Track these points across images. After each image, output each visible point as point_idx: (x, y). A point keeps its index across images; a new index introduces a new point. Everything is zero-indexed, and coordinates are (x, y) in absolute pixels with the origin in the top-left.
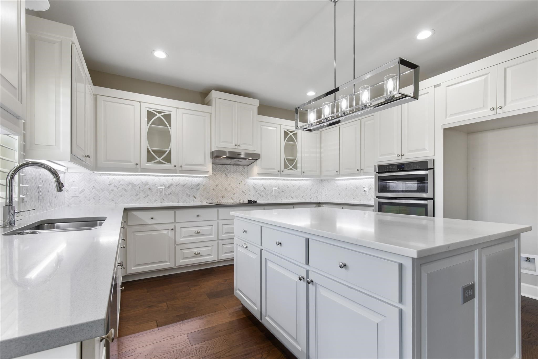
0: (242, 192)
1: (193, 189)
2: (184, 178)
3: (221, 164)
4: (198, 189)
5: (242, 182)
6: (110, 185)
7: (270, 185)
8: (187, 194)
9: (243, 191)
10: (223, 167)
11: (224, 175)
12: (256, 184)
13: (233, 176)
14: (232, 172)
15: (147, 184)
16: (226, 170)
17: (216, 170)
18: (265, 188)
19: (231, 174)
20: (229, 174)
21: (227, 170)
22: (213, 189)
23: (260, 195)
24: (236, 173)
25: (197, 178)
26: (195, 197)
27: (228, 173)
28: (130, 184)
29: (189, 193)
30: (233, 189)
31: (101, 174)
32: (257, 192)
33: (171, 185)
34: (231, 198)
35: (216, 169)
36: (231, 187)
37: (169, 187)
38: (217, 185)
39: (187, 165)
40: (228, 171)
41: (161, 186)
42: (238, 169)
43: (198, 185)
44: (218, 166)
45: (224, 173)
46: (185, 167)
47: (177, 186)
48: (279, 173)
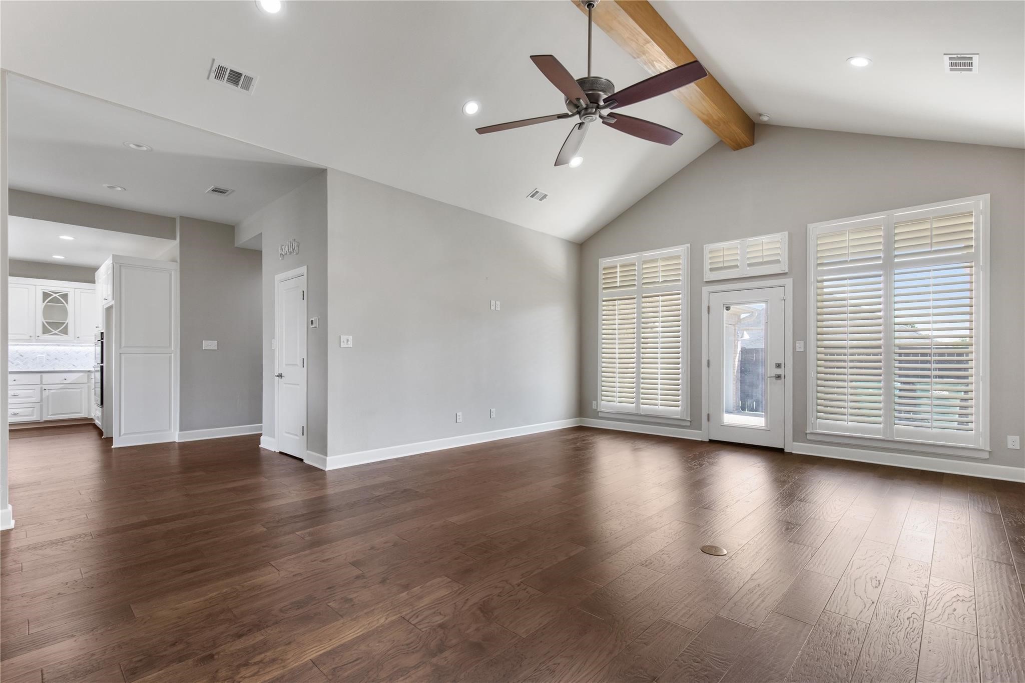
48: (32, 338)
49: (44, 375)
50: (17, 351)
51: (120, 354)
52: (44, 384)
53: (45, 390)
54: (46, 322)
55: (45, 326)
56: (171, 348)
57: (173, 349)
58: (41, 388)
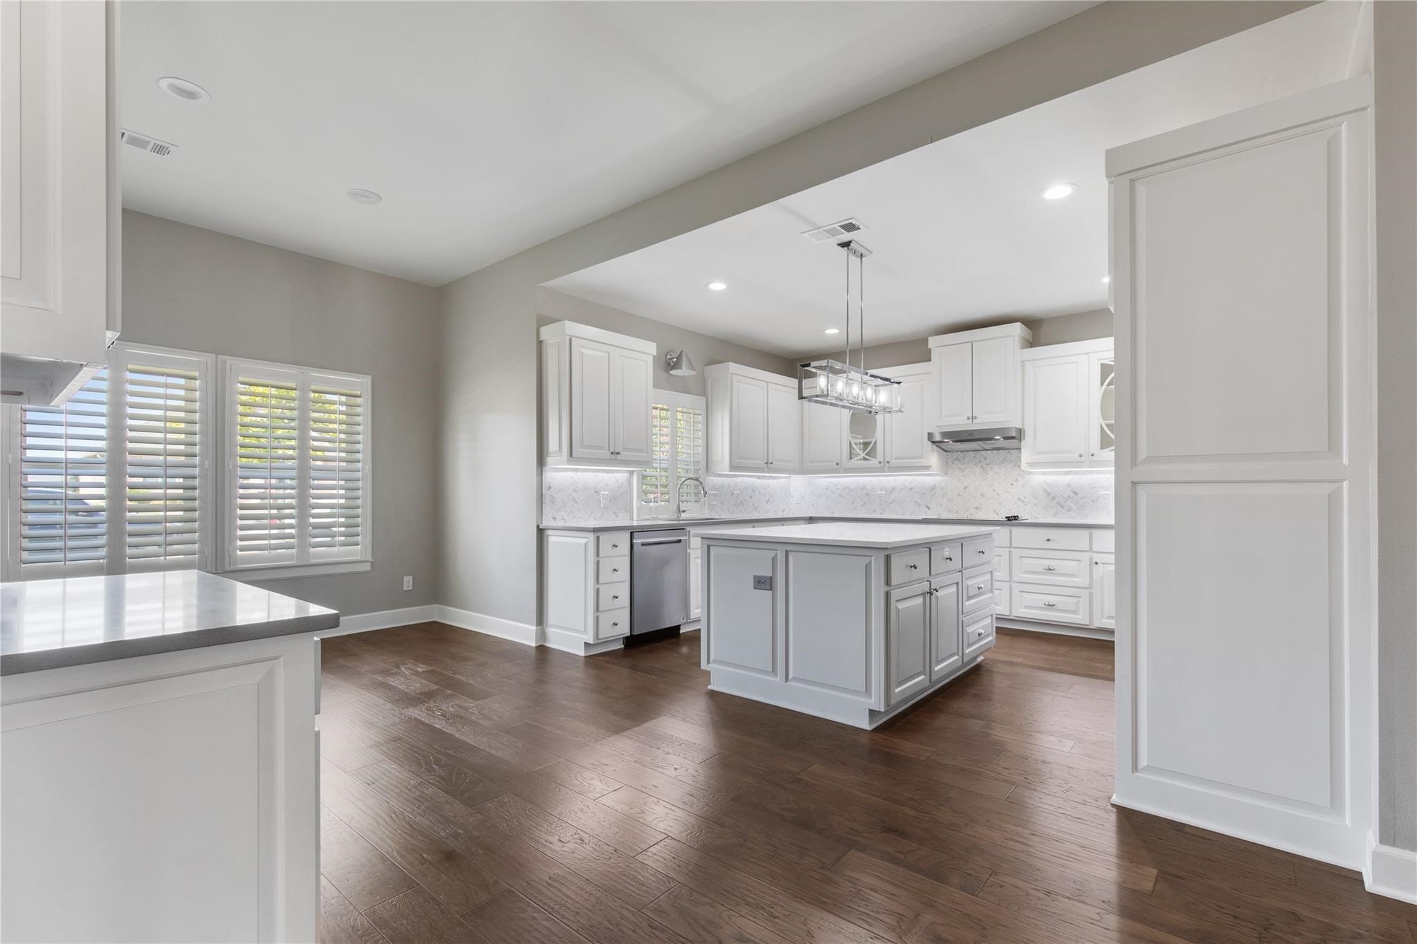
0: (1017, 500)
1: (924, 494)
2: (912, 477)
3: (972, 451)
4: (933, 495)
5: (1017, 480)
6: (827, 489)
7: (1089, 485)
8: (916, 502)
9: (1019, 499)
10: (978, 456)
11: (978, 470)
12: (1051, 485)
13: (998, 470)
14: (996, 463)
15: (864, 488)
16: (982, 459)
17: (965, 461)
18: (1075, 493)
19: (994, 467)
20: (990, 467)
21: (986, 459)
22: (959, 495)
23: (1063, 507)
24: (1003, 465)
25: (932, 477)
26: (928, 508)
27: (987, 465)
28: (846, 488)
29: (918, 501)
30: (998, 494)
31: (819, 478)
32: (1056, 501)
33: (894, 489)
34: (994, 511)
35: (964, 459)
36: (994, 490)
37: (891, 492)
38: (966, 487)
39: (897, 458)
40: (988, 460)
41: (881, 490)
42: (1008, 456)
43: (934, 488)
44: (968, 454)
45: (980, 465)
46: (894, 462)
47: (901, 490)
48: (1083, 459)
49: (1096, 532)
50: (1069, 485)
51: (1134, 483)
52: (1096, 552)
53: (1097, 563)
54: (1108, 425)
55: (1104, 430)
56: (1340, 456)
57: (1345, 461)
58: (1091, 559)
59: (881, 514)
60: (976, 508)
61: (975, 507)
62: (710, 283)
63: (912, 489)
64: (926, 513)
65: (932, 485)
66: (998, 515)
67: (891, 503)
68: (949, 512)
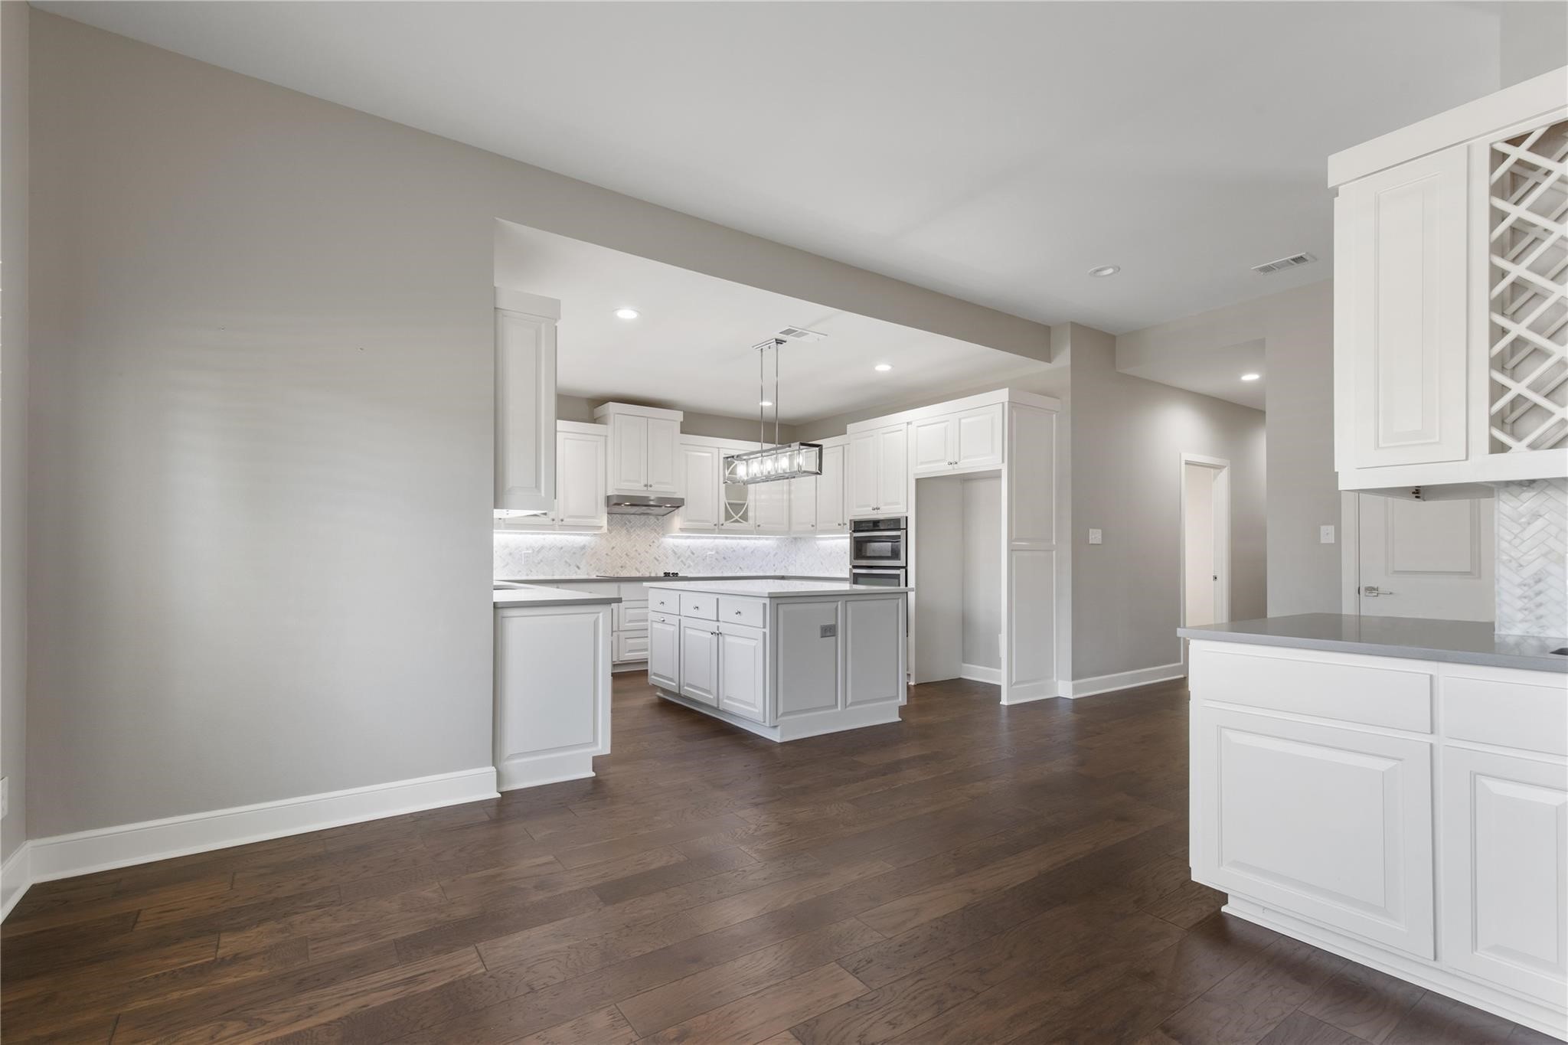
1: (575, 554)
2: (562, 536)
3: (620, 514)
4: (583, 554)
5: (654, 542)
7: (701, 547)
8: (566, 562)
9: (655, 558)
10: (623, 519)
11: (624, 532)
12: (677, 546)
13: (639, 533)
14: (638, 526)
15: (506, 547)
16: (627, 522)
17: (613, 523)
18: (693, 553)
19: (636, 530)
20: (633, 529)
21: (630, 522)
22: (607, 554)
23: (685, 565)
24: (644, 528)
25: (582, 537)
26: (578, 567)
27: (631, 527)
29: (568, 560)
30: (639, 554)
32: (680, 560)
33: (542, 548)
34: (636, 569)
35: (612, 521)
36: (636, 551)
37: (539, 552)
38: (613, 548)
39: (570, 517)
40: (631, 524)
41: (527, 549)
42: (647, 521)
43: (583, 548)
44: (615, 516)
45: (625, 528)
47: (550, 549)
54: (729, 504)
56: (1052, 541)
57: (1054, 543)
59: (527, 575)
60: (622, 567)
61: (620, 565)
62: (619, 309)
63: (562, 548)
64: (576, 572)
65: (582, 544)
66: (639, 572)
67: (539, 563)
68: (597, 571)
